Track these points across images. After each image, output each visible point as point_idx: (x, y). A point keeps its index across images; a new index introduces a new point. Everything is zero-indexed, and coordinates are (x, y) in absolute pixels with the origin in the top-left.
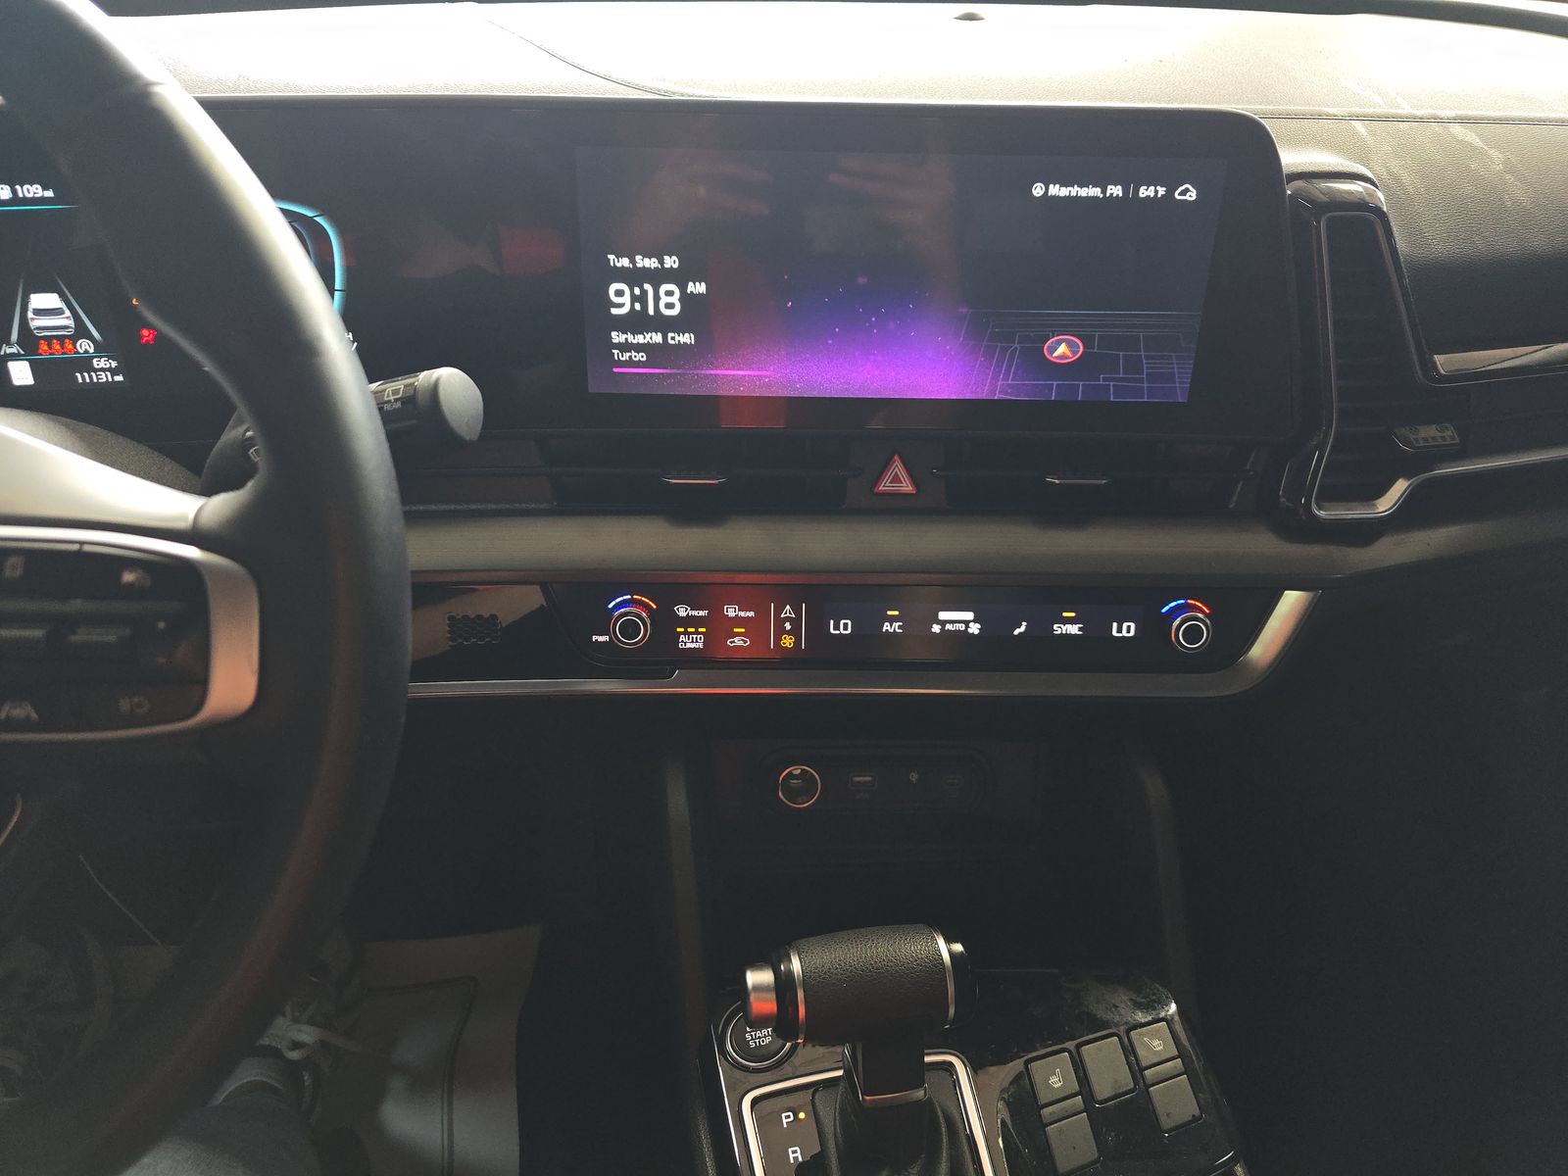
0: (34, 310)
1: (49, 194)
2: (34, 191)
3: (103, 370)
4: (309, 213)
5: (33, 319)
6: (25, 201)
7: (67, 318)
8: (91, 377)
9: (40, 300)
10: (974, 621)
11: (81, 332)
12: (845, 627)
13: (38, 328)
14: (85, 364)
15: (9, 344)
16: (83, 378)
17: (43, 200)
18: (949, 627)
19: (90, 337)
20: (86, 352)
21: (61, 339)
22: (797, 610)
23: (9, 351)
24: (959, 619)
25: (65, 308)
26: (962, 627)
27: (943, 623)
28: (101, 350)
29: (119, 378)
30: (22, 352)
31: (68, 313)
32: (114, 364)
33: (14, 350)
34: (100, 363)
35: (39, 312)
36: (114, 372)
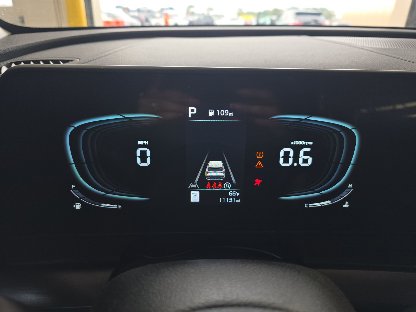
0: (209, 168)
1: (232, 114)
2: (226, 113)
3: (232, 197)
4: (349, 127)
5: (208, 172)
6: (220, 117)
7: (223, 172)
8: (226, 200)
9: (214, 164)
11: (228, 178)
13: (209, 176)
14: (225, 194)
15: (193, 183)
16: (222, 200)
17: (228, 117)
19: (231, 181)
20: (227, 188)
21: (218, 182)
23: (192, 186)
25: (223, 168)
28: (234, 187)
29: (238, 201)
30: (198, 187)
31: (224, 170)
32: (238, 194)
33: (195, 186)
34: (232, 194)
35: (212, 169)
36: (236, 198)
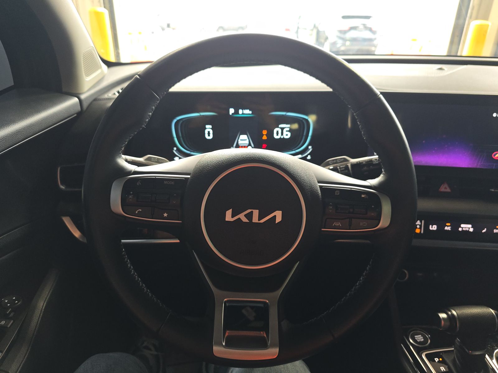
5: (239, 142)
7: (248, 141)
10: (472, 228)
12: (434, 228)
13: (240, 144)
15: (233, 147)
18: (464, 229)
22: (421, 222)
24: (467, 227)
26: (468, 229)
27: (462, 228)
